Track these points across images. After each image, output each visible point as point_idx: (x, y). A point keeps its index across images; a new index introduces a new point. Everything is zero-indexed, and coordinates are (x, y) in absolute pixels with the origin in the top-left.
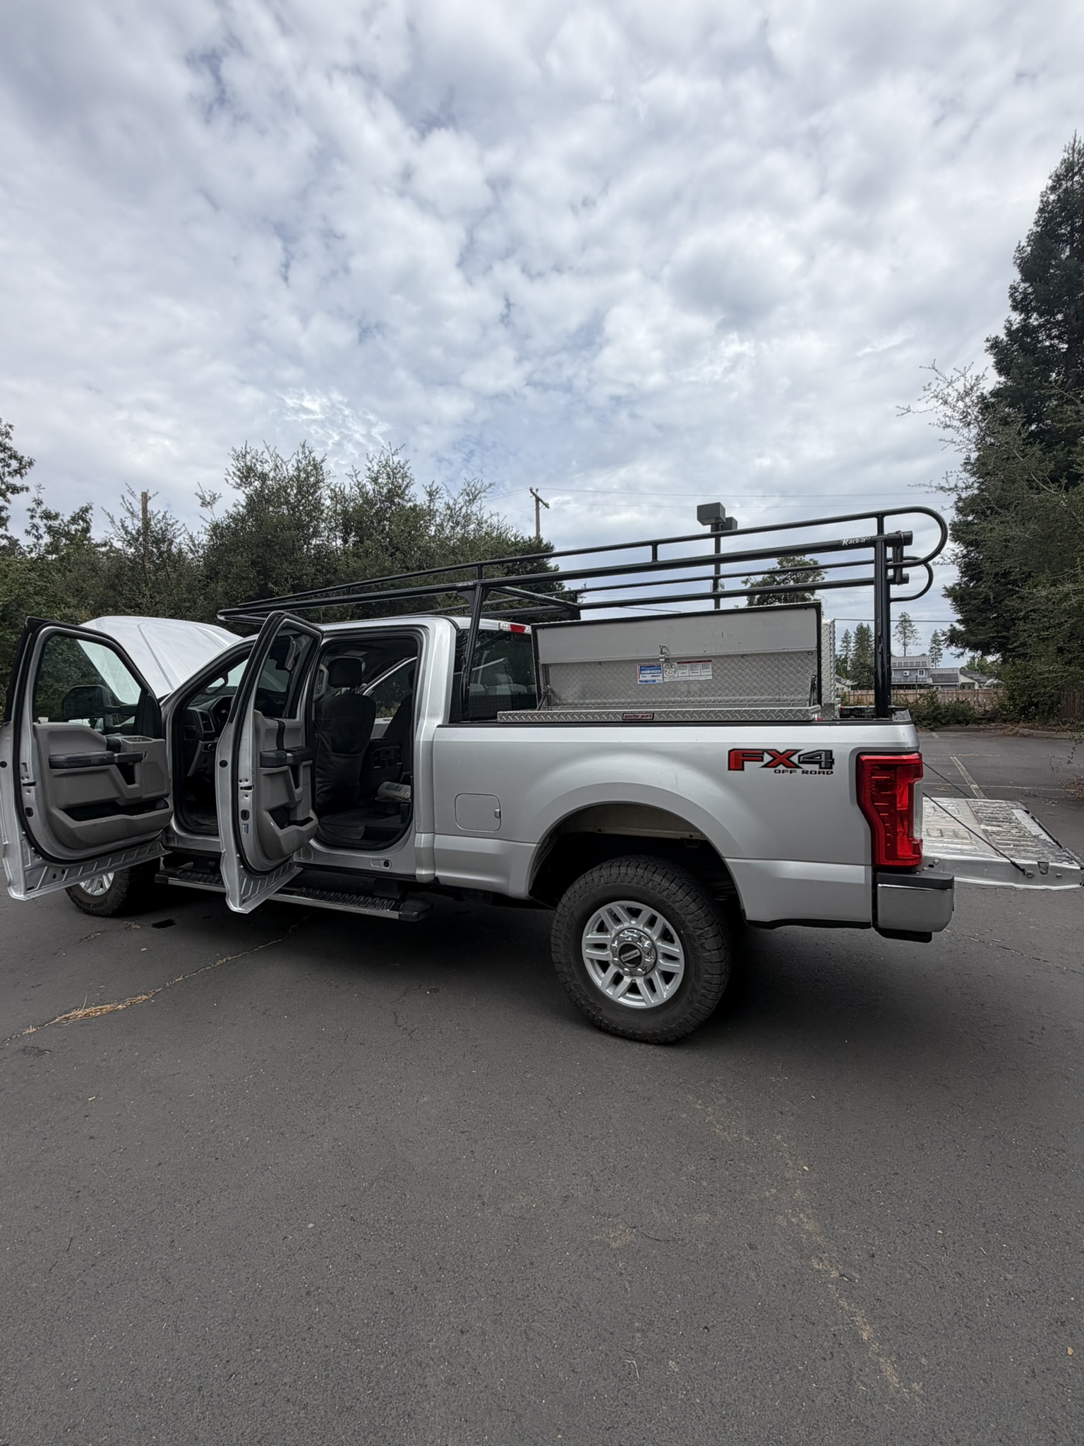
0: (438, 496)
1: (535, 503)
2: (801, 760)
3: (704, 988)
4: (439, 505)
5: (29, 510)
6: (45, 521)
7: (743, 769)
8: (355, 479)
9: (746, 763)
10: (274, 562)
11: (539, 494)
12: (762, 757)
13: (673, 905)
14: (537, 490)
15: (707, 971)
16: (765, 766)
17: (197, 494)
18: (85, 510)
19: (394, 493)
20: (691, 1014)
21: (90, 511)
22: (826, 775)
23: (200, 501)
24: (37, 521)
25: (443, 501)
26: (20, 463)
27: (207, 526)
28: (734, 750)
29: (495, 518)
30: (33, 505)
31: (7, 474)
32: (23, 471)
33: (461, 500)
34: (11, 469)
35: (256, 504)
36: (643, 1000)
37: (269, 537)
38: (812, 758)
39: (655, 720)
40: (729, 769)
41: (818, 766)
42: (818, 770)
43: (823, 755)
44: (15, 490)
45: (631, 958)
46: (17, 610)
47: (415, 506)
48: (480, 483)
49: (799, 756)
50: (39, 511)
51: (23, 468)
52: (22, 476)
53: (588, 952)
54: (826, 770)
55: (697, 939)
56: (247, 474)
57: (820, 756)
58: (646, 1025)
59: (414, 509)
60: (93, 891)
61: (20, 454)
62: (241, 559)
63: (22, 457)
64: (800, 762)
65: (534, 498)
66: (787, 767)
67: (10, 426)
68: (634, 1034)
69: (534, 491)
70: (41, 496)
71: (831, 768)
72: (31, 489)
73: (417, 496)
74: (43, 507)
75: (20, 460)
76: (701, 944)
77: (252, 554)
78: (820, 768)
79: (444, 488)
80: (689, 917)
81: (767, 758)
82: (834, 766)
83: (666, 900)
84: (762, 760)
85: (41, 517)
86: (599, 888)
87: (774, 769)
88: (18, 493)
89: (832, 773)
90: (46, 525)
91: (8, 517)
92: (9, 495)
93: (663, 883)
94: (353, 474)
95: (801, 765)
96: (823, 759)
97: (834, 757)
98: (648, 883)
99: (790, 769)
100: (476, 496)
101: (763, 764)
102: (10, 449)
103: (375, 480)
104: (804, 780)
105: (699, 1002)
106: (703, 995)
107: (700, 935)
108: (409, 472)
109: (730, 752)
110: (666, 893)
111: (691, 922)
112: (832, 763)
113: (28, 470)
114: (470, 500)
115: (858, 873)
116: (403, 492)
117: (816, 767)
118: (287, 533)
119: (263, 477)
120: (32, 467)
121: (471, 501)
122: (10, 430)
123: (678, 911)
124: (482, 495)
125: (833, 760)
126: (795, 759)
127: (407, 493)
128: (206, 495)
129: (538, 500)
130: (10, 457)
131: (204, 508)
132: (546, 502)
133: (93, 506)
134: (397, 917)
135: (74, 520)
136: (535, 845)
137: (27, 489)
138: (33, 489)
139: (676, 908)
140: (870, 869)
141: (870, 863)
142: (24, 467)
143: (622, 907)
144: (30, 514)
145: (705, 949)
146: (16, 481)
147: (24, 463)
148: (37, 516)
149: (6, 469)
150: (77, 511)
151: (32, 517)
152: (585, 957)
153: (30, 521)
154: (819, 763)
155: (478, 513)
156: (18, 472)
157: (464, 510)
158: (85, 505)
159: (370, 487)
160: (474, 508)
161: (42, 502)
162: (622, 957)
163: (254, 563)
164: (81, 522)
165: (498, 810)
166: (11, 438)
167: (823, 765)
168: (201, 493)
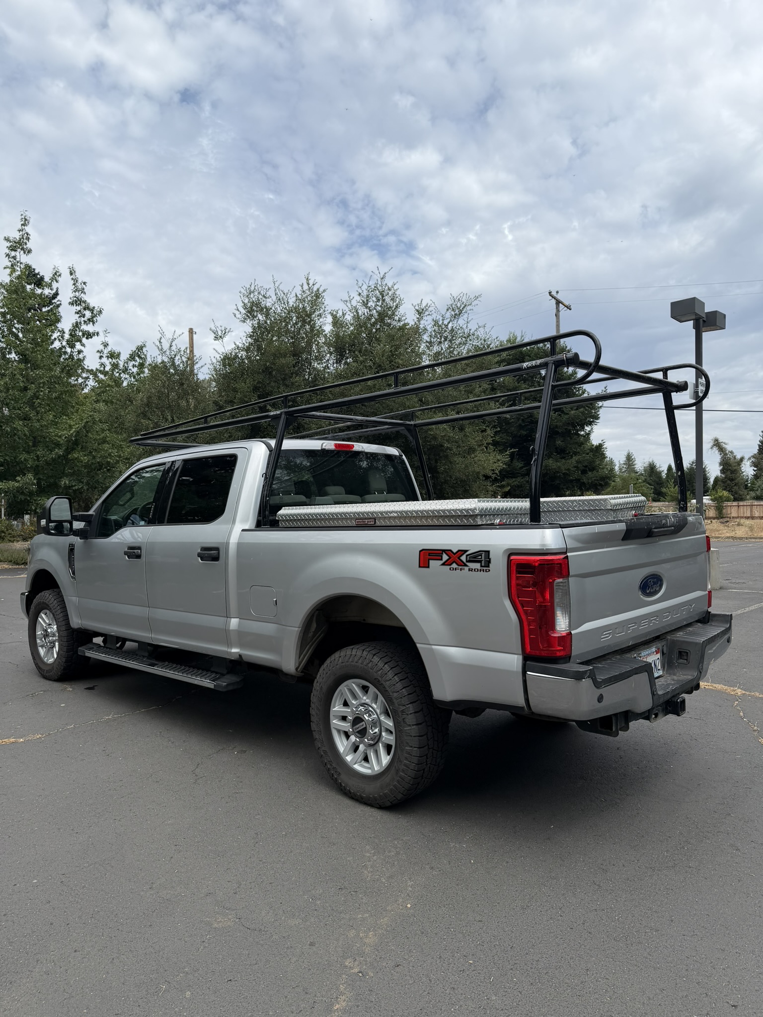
0: (427, 313)
1: (555, 306)
2: (468, 559)
3: (406, 759)
4: (427, 323)
5: (98, 351)
6: (110, 359)
7: (428, 567)
8: (349, 304)
9: (431, 562)
10: (272, 387)
11: (559, 297)
12: (442, 556)
13: (384, 683)
14: (557, 292)
15: (407, 743)
16: (443, 564)
17: (211, 329)
18: (140, 348)
19: (385, 315)
20: (398, 781)
21: (144, 349)
22: (485, 572)
23: (213, 335)
24: (104, 360)
25: (430, 318)
26: (92, 313)
27: (218, 356)
28: (423, 550)
29: (481, 330)
30: (101, 347)
31: (83, 322)
32: (95, 319)
33: (448, 315)
34: (86, 319)
35: (259, 335)
36: (369, 768)
37: (268, 364)
38: (475, 558)
39: (376, 525)
40: (420, 567)
41: (479, 565)
42: (479, 568)
43: (483, 555)
44: (89, 335)
45: (360, 729)
46: (86, 436)
47: (405, 325)
48: (464, 297)
49: (467, 556)
50: (106, 351)
51: (94, 317)
52: (94, 323)
53: (335, 722)
54: (485, 568)
55: (400, 714)
56: (253, 309)
57: (481, 556)
58: (370, 790)
59: (402, 328)
60: (48, 660)
61: (91, 306)
62: (244, 386)
63: (94, 308)
64: (467, 561)
65: (554, 301)
66: (458, 565)
67: (85, 283)
68: (362, 798)
69: (554, 293)
70: (107, 339)
71: (489, 566)
72: (100, 334)
73: (407, 315)
74: (109, 349)
75: (92, 310)
76: (403, 719)
77: (254, 381)
78: (481, 566)
79: (433, 305)
80: (395, 695)
81: (445, 557)
82: (490, 565)
83: (380, 679)
84: (441, 559)
85: (108, 357)
86: (338, 666)
87: (449, 567)
88: (91, 337)
89: (489, 570)
90: (110, 363)
91: (84, 357)
92: (84, 340)
93: (379, 664)
94: (348, 299)
95: (468, 564)
96: (482, 558)
97: (491, 557)
98: (368, 663)
99: (460, 567)
100: (461, 311)
101: (442, 562)
102: (85, 302)
103: (365, 304)
104: (469, 576)
105: (403, 771)
106: (405, 765)
107: (403, 711)
108: (397, 293)
109: (420, 551)
110: (380, 672)
111: (397, 699)
112: (489, 562)
113: (98, 318)
114: (456, 314)
115: (514, 661)
116: (393, 314)
117: (477, 566)
118: (283, 361)
119: (266, 311)
120: (101, 315)
121: (456, 316)
122: (84, 286)
123: (388, 689)
124: (469, 308)
125: (490, 559)
126: (463, 558)
127: (397, 313)
128: (218, 330)
129: (558, 302)
130: (85, 309)
131: (217, 342)
132: (567, 303)
133: (146, 344)
134: (213, 687)
135: (132, 357)
136: (297, 629)
137: (98, 334)
138: (101, 334)
139: (386, 687)
140: (521, 657)
141: (521, 653)
142: (96, 316)
143: (358, 685)
144: (99, 355)
145: (406, 723)
146: (90, 328)
147: (95, 312)
148: (104, 356)
149: (83, 319)
150: (134, 349)
151: (101, 357)
152: (332, 726)
153: (99, 361)
154: (480, 562)
155: (464, 327)
156: (91, 320)
157: (450, 326)
158: (140, 344)
159: (362, 311)
160: (461, 322)
161: (108, 345)
162: (354, 728)
163: (255, 389)
164: (137, 358)
165: (275, 599)
166: (85, 293)
167: (483, 565)
168: (213, 328)
